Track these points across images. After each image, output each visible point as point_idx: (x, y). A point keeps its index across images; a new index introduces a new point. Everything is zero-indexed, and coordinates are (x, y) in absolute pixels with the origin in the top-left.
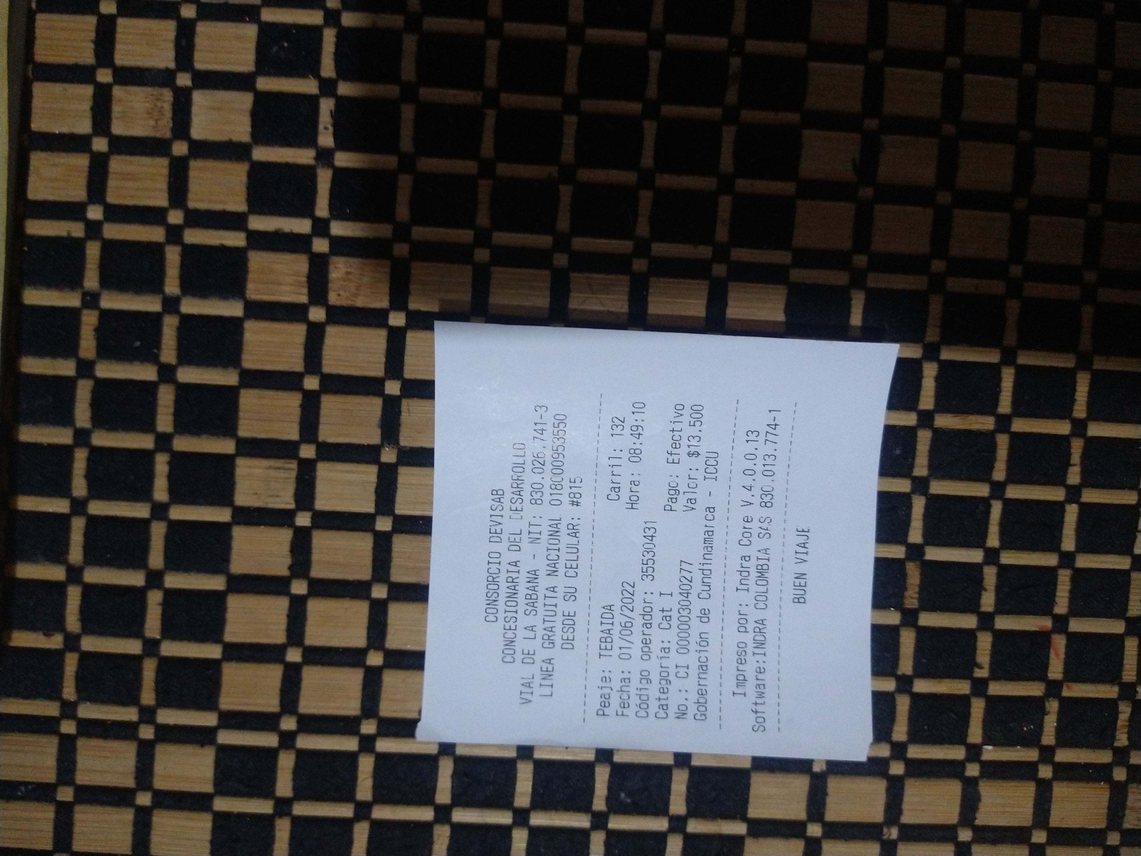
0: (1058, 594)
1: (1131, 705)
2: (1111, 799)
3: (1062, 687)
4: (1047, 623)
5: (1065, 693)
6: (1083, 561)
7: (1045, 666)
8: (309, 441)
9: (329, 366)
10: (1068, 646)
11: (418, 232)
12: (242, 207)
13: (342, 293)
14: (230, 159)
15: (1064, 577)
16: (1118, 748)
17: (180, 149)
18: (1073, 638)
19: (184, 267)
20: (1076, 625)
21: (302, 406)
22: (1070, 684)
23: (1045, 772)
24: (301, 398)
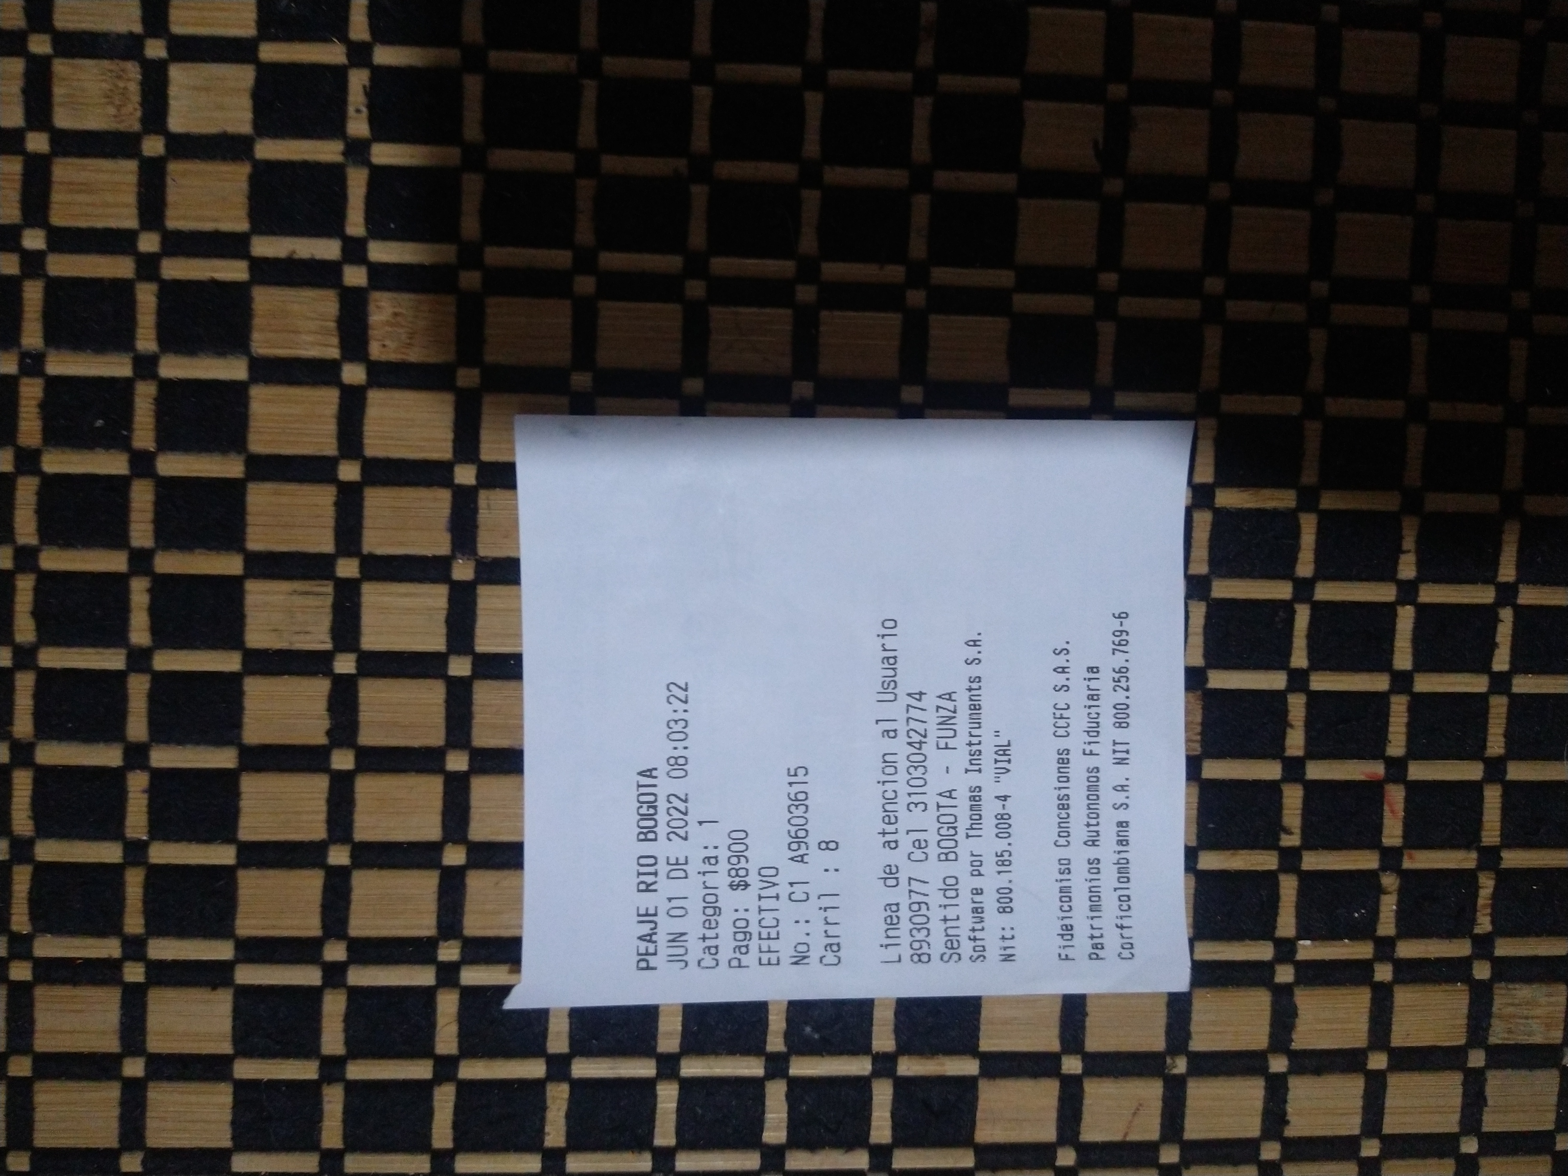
0: (1391, 729)
1: (1494, 876)
2: (1472, 1004)
3: (1402, 855)
4: (1377, 769)
5: (1407, 864)
6: (1425, 684)
7: (1378, 829)
8: (349, 554)
9: (373, 447)
10: (1407, 800)
11: (494, 255)
12: (243, 226)
13: (387, 343)
14: (224, 159)
15: (1399, 706)
16: (1477, 935)
17: (154, 146)
18: (1415, 789)
19: (161, 312)
20: (1418, 771)
21: (336, 504)
22: (1413, 852)
23: (1383, 973)
24: (335, 493)
